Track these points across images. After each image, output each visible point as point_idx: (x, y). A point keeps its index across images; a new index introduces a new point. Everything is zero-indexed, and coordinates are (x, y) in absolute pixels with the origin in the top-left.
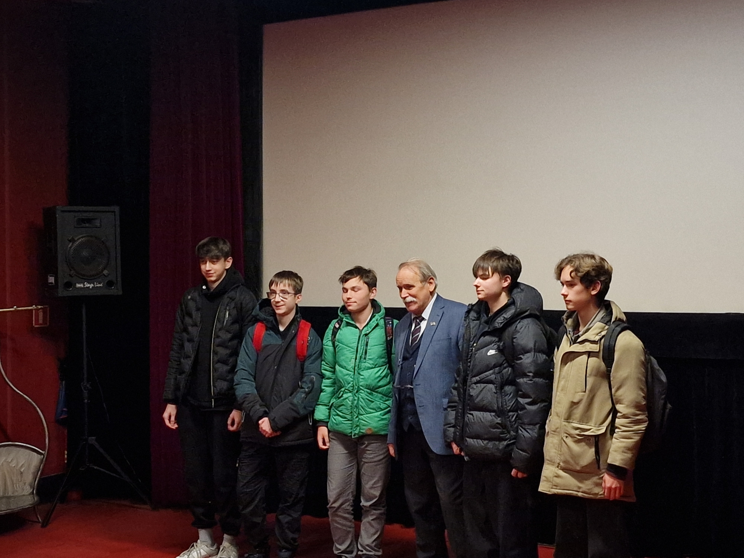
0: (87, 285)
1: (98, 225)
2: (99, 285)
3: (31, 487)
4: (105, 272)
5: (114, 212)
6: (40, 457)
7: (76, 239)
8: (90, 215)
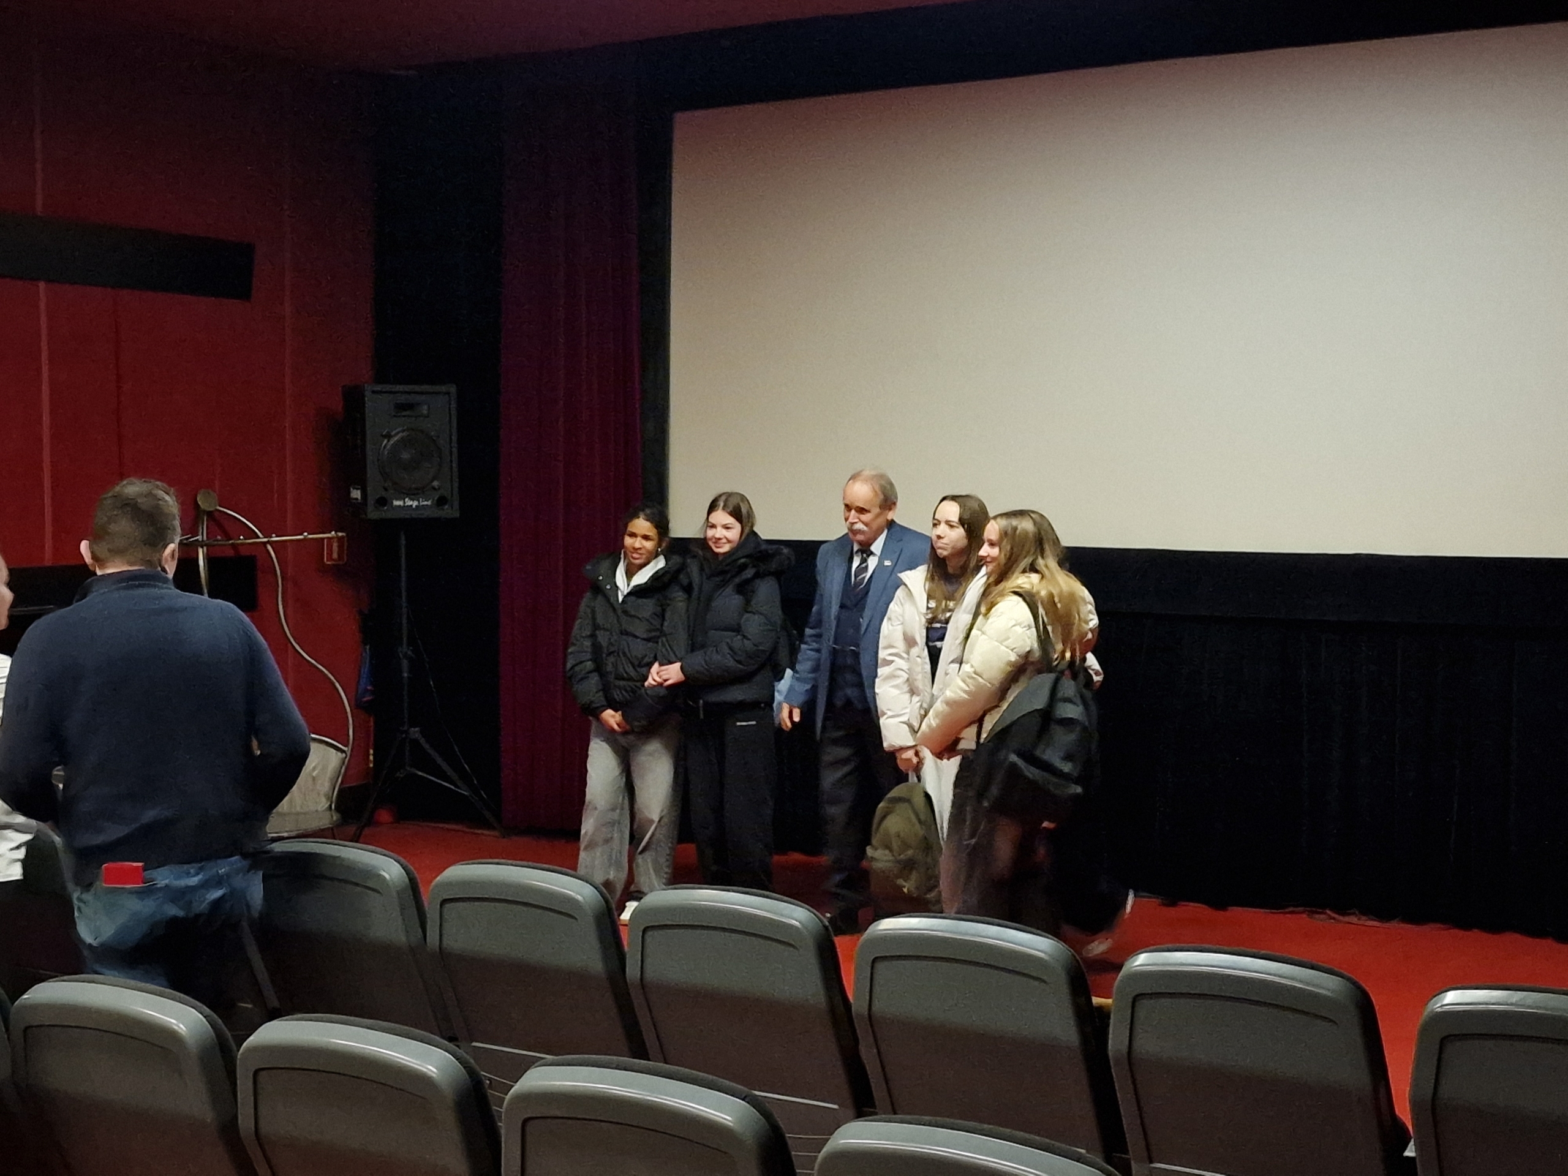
0: (409, 503)
1: (425, 412)
2: (426, 503)
3: (328, 799)
4: (436, 484)
5: (448, 393)
6: (340, 755)
7: (393, 433)
8: (413, 398)
